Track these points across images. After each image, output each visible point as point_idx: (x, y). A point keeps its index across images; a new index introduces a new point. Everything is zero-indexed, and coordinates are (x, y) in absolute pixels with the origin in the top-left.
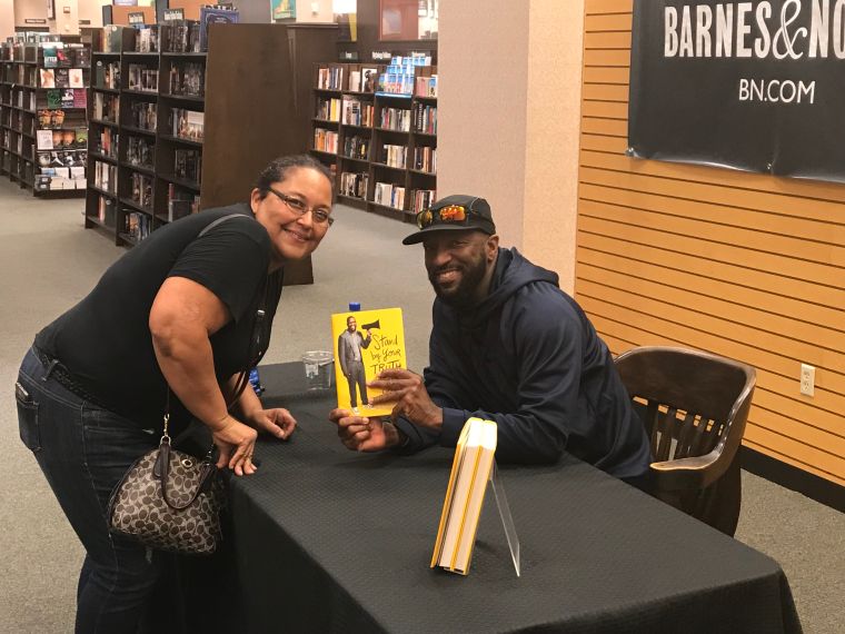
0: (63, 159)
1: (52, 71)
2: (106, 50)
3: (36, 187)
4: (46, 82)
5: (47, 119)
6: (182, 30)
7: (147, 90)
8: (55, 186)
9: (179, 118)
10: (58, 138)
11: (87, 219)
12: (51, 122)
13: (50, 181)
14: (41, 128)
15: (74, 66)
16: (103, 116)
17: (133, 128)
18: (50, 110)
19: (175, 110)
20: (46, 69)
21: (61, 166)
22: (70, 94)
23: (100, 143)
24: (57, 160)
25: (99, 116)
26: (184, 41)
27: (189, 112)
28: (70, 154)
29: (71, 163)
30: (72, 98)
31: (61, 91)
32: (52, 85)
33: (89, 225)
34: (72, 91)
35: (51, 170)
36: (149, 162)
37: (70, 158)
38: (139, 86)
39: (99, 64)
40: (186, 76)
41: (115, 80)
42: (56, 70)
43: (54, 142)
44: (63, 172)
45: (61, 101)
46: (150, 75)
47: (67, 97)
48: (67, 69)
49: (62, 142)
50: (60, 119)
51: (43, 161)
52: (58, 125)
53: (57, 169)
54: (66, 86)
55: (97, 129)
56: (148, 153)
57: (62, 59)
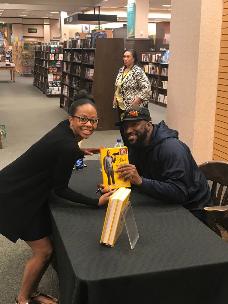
0: (56, 84)
1: (53, 55)
2: (68, 48)
3: (47, 94)
4: (51, 58)
5: (51, 71)
6: (89, 40)
7: (79, 61)
8: (53, 93)
9: (87, 71)
10: (55, 77)
11: (60, 105)
12: (53, 72)
13: (51, 91)
14: (49, 74)
15: (60, 53)
16: (66, 70)
17: (74, 74)
18: (52, 68)
19: (86, 68)
20: (51, 54)
21: (55, 86)
22: (59, 62)
23: (65, 79)
24: (54, 84)
25: (65, 70)
26: (90, 44)
27: (90, 69)
28: (58, 82)
29: (59, 86)
30: (60, 64)
31: (56, 61)
32: (53, 59)
33: (61, 107)
34: (60, 61)
35: (52, 88)
36: (78, 86)
37: (58, 84)
38: (77, 60)
39: (66, 52)
40: (90, 57)
41: (70, 58)
42: (55, 54)
43: (53, 78)
44: (56, 88)
45: (56, 65)
46: (80, 56)
47: (58, 63)
48: (58, 54)
49: (56, 78)
50: (56, 71)
51: (50, 85)
52: (55, 73)
53: (54, 87)
54: (58, 60)
55: (64, 74)
56: (78, 83)
57: (57, 50)
